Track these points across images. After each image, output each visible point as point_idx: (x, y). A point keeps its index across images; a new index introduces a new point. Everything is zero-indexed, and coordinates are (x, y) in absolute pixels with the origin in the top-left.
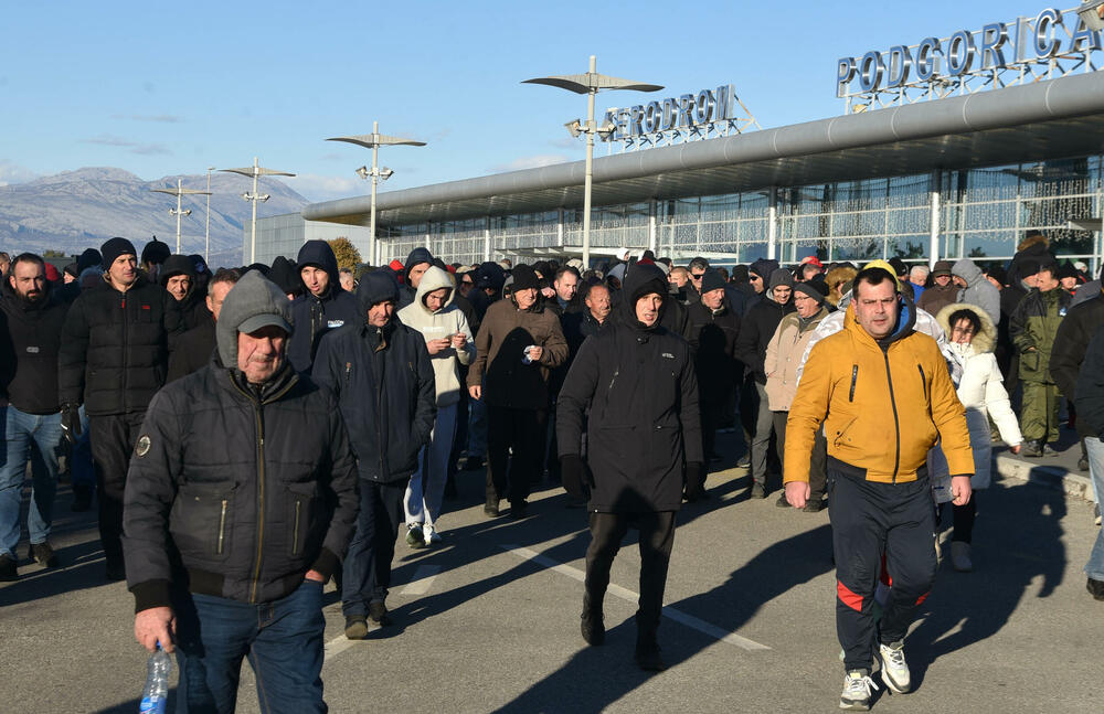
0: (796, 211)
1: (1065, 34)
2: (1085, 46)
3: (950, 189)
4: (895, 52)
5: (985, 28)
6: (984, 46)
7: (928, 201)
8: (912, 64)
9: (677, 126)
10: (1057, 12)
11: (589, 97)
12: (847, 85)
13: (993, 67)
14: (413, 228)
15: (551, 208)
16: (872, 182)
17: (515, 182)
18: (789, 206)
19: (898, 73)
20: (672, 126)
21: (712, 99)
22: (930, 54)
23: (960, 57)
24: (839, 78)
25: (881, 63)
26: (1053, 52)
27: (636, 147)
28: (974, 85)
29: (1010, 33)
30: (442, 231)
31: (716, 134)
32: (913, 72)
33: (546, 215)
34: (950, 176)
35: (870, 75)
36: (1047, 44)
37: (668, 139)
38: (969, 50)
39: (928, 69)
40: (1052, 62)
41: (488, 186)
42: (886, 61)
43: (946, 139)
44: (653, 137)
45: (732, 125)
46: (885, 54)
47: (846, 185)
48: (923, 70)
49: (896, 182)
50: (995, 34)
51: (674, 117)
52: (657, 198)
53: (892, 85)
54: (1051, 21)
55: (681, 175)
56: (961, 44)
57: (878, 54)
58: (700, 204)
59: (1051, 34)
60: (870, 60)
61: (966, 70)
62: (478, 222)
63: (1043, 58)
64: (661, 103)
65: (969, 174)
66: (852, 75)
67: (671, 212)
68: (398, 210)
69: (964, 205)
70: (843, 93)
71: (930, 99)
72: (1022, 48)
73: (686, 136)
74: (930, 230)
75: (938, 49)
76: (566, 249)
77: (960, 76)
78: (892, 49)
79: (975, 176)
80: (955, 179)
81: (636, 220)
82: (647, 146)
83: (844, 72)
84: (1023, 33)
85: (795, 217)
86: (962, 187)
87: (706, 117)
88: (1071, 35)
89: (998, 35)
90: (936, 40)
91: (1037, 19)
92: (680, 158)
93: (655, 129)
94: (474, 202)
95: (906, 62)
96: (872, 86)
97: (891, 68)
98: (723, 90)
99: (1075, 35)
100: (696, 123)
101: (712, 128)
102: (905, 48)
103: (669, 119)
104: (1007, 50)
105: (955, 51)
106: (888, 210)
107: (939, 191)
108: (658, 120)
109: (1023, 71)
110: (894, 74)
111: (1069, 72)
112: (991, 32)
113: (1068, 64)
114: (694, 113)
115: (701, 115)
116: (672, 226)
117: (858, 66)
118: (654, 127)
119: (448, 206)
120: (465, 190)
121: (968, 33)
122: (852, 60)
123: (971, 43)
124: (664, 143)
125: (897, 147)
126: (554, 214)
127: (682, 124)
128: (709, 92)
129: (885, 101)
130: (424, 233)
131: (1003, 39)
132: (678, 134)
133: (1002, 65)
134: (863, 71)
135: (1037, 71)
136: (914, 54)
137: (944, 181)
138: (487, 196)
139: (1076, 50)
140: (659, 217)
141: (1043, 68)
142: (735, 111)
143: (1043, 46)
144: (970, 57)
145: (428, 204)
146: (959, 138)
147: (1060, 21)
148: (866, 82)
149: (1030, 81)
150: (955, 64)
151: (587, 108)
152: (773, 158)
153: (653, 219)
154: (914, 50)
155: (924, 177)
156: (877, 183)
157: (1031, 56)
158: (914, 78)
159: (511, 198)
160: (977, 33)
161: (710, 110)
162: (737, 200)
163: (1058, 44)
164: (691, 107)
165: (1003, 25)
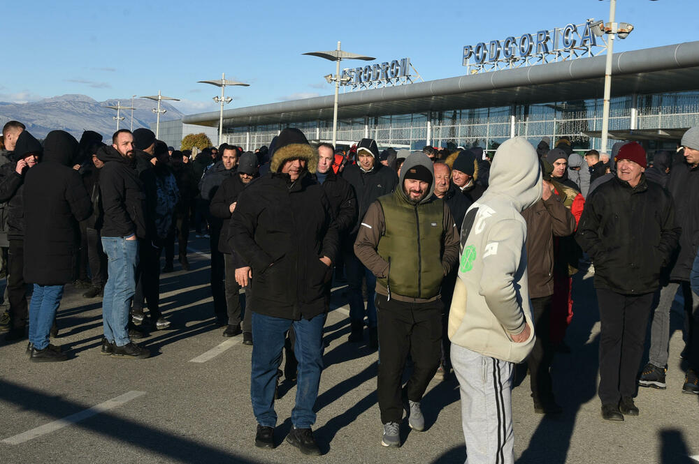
0: (441, 124)
1: (578, 38)
2: (588, 44)
3: (520, 114)
4: (493, 43)
5: (539, 32)
6: (538, 42)
7: (509, 120)
8: (501, 50)
9: (379, 79)
10: (574, 26)
11: (337, 63)
12: (468, 60)
13: (542, 53)
14: (240, 128)
15: (313, 120)
16: (480, 109)
17: (295, 106)
18: (437, 121)
19: (494, 54)
20: (377, 78)
21: (398, 65)
22: (510, 45)
23: (526, 47)
24: (464, 56)
25: (485, 49)
26: (572, 46)
27: (359, 89)
28: (532, 61)
29: (551, 36)
30: (255, 130)
31: (400, 83)
32: (502, 53)
33: (310, 123)
34: (520, 107)
35: (480, 55)
36: (569, 42)
37: (375, 85)
38: (530, 43)
39: (509, 52)
40: (571, 51)
41: (280, 108)
42: (488, 48)
43: (518, 89)
44: (367, 84)
45: (408, 78)
46: (487, 44)
47: (468, 111)
48: (507, 53)
49: (493, 110)
50: (543, 36)
51: (378, 74)
52: (369, 115)
53: (491, 60)
54: (571, 31)
55: (381, 104)
56: (526, 40)
57: (484, 44)
58: (391, 119)
59: (571, 37)
60: (480, 47)
61: (528, 53)
62: (274, 126)
63: (567, 49)
64: (372, 67)
65: (530, 107)
66: (470, 55)
67: (376, 123)
68: (232, 119)
69: (527, 123)
70: (466, 64)
71: (510, 68)
72: (557, 43)
73: (385, 84)
74: (510, 135)
75: (515, 43)
76: (321, 141)
77: (525, 57)
78: (491, 42)
79: (533, 108)
80: (523, 109)
81: (357, 127)
82: (364, 89)
83: (467, 53)
84: (557, 35)
85: (441, 127)
86: (526, 113)
87: (395, 75)
88: (581, 38)
89: (545, 36)
90: (514, 38)
91: (563, 29)
92: (382, 95)
93: (368, 80)
94: (272, 116)
95: (498, 49)
96: (481, 61)
97: (490, 52)
98: (404, 61)
99: (583, 38)
100: (389, 77)
101: (398, 80)
102: (498, 41)
103: (376, 74)
104: (549, 44)
105: (523, 44)
106: (488, 124)
107: (515, 115)
108: (370, 75)
109: (557, 55)
110: (492, 55)
111: (580, 57)
112: (541, 35)
113: (579, 52)
114: (389, 72)
115: (392, 73)
116: (377, 130)
117: (474, 50)
118: (367, 79)
119: (259, 117)
120: (268, 109)
121: (530, 35)
122: (471, 47)
123: (531, 40)
124: (372, 87)
125: (493, 92)
126: (315, 123)
127: (382, 77)
128: (397, 61)
129: (487, 68)
130: (246, 131)
131: (547, 39)
132: (380, 82)
133: (547, 52)
134: (476, 52)
135: (564, 55)
136: (502, 45)
137: (517, 110)
138: (280, 113)
139: (584, 45)
140: (370, 125)
141: (567, 54)
142: (410, 72)
143: (567, 43)
144: (531, 47)
145: (248, 116)
146: (525, 88)
147: (575, 31)
148: (478, 58)
149: (561, 60)
150: (523, 51)
151: (336, 68)
152: (429, 96)
153: (366, 126)
154: (502, 43)
155: (507, 108)
156: (483, 110)
157: (561, 48)
158: (502, 57)
159: (292, 114)
160: (534, 35)
161: (397, 70)
162: (410, 117)
163: (575, 42)
164: (387, 69)
165: (547, 32)
